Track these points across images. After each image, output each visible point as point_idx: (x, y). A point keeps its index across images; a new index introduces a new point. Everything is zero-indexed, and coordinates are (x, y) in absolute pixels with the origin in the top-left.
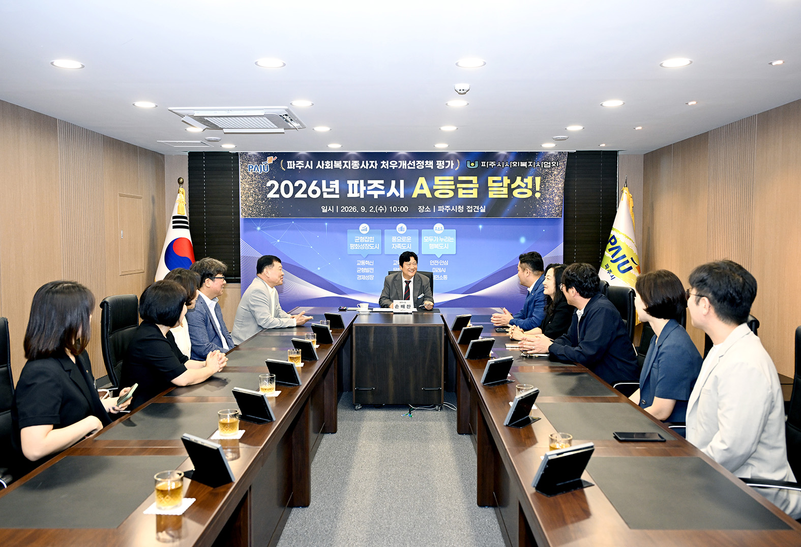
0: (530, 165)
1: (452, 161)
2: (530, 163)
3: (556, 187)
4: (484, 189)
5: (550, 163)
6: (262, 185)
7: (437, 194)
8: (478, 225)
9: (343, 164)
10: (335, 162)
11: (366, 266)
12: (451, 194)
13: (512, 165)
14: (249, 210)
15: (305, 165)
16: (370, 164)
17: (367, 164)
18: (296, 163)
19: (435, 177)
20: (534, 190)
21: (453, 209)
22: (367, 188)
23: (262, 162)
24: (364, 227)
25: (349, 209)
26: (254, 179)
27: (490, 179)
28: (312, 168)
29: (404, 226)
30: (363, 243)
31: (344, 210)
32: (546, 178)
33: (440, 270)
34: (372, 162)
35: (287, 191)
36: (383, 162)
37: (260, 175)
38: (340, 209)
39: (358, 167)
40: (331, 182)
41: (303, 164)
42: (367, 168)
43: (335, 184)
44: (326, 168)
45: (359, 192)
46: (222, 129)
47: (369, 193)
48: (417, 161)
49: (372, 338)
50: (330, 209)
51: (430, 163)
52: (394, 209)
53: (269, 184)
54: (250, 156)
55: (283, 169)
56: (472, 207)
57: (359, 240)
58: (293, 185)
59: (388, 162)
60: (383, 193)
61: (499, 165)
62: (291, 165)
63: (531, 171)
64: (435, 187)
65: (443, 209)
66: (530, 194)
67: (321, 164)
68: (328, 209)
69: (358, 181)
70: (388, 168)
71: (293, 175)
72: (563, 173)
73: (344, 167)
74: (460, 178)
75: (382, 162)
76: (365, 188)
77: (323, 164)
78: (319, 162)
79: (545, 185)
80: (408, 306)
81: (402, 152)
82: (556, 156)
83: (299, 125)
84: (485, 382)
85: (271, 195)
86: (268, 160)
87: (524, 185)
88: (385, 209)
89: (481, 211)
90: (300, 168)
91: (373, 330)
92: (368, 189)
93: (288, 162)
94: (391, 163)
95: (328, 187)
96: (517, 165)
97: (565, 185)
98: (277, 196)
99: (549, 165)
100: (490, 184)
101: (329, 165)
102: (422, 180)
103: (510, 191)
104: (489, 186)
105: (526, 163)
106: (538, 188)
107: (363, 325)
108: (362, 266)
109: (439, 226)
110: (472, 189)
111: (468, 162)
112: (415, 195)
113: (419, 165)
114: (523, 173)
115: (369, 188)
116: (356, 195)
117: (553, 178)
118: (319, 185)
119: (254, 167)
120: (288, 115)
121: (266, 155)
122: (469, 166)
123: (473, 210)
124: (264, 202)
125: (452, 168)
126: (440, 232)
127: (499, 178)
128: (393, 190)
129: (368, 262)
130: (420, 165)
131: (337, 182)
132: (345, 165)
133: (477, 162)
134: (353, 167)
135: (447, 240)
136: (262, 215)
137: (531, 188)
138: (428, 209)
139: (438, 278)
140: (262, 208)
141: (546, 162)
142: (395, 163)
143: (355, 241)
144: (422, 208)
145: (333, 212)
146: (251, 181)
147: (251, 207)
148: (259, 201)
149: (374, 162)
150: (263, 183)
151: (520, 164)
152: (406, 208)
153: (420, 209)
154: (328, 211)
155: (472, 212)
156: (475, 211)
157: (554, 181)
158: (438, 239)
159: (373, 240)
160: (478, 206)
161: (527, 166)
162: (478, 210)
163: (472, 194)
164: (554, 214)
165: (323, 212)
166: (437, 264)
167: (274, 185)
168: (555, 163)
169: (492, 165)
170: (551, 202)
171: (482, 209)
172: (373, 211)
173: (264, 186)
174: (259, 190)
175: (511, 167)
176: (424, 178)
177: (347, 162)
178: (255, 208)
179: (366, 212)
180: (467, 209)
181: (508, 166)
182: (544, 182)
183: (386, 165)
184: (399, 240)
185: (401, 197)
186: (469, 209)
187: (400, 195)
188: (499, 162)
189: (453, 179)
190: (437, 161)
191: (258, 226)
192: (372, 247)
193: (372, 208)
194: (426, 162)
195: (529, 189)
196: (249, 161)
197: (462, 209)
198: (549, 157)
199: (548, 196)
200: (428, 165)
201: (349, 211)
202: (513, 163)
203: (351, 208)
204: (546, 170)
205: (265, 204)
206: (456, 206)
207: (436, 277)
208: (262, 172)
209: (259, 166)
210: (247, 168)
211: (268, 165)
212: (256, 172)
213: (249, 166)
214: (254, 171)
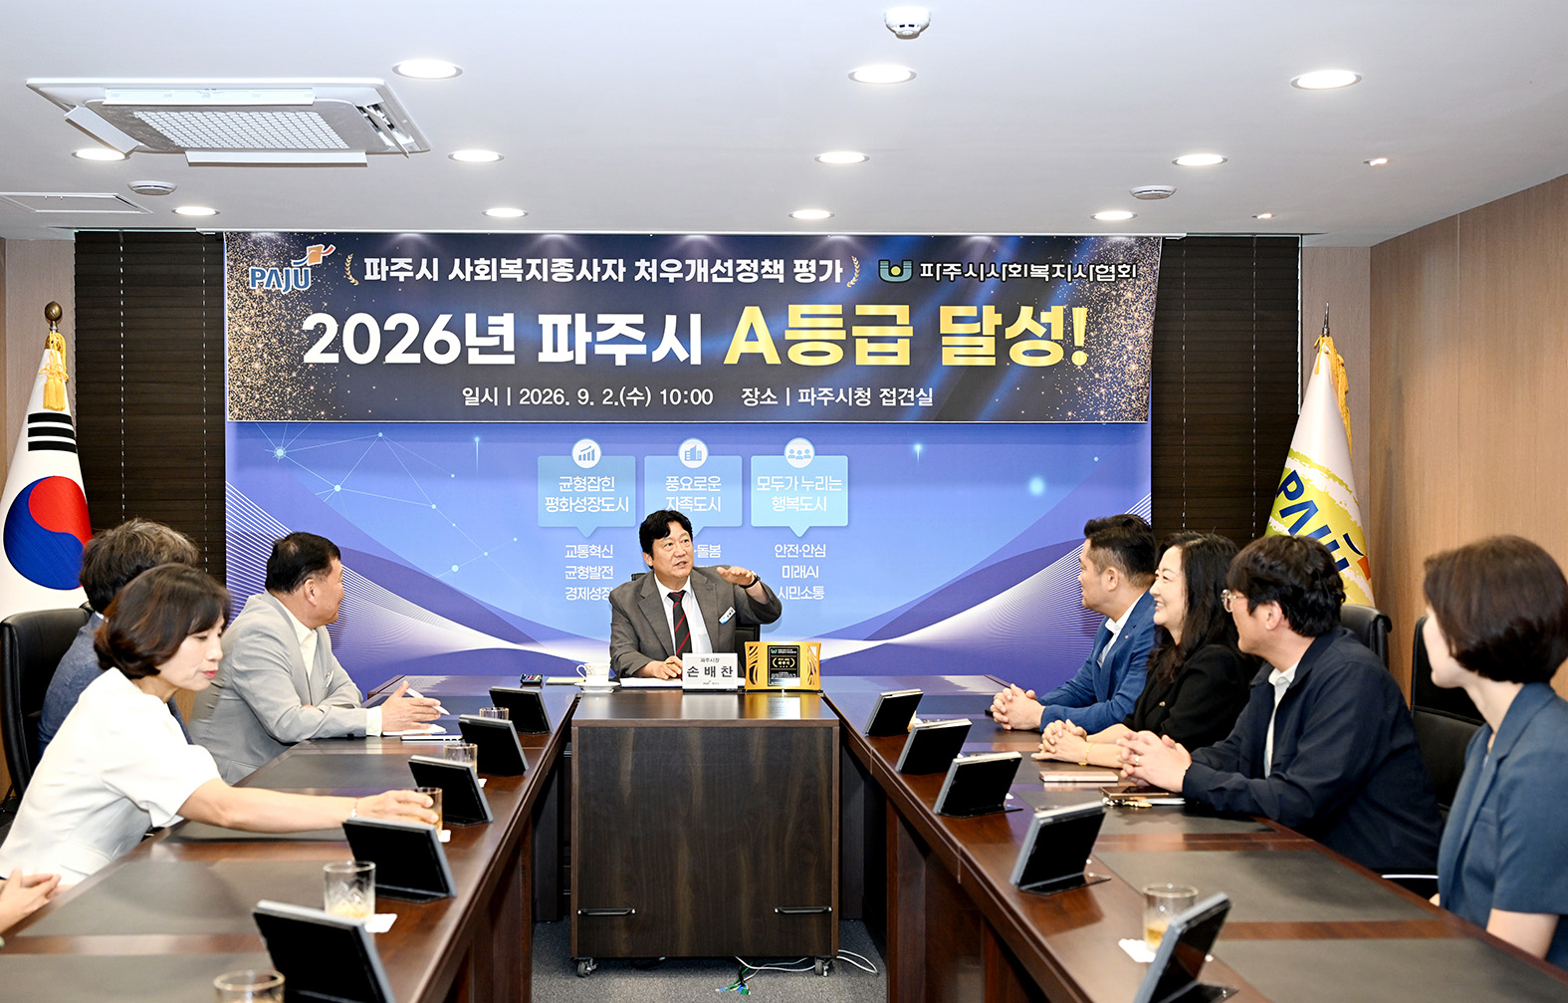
0: (1058, 273)
1: (838, 262)
2: (1058, 266)
3: (1131, 335)
4: (927, 341)
5: (1113, 269)
6: (288, 327)
7: (795, 355)
8: (912, 443)
9: (526, 268)
10: (504, 261)
11: (592, 561)
12: (836, 355)
13: (1008, 272)
14: (251, 398)
15: (416, 270)
16: (604, 268)
17: (596, 269)
18: (389, 264)
19: (790, 306)
20: (1069, 347)
21: (842, 396)
22: (594, 337)
23: (292, 261)
24: (586, 450)
25: (544, 396)
26: (267, 308)
27: (947, 313)
28: (436, 279)
29: (701, 447)
30: (582, 495)
31: (529, 399)
32: (1101, 312)
33: (803, 572)
34: (610, 263)
35: (362, 344)
36: (642, 264)
37: (285, 297)
38: (516, 397)
39: (570, 278)
40: (492, 320)
41: (410, 268)
42: (596, 279)
43: (504, 325)
44: (476, 278)
45: (571, 347)
46: (182, 150)
47: (600, 350)
48: (738, 262)
49: (628, 763)
50: (487, 396)
51: (776, 266)
52: (672, 397)
53: (309, 324)
54: (255, 243)
55: (353, 281)
56: (894, 392)
57: (572, 487)
58: (381, 326)
59: (654, 261)
60: (641, 350)
61: (971, 272)
62: (376, 269)
63: (1062, 291)
64: (789, 335)
65: (813, 396)
66: (1057, 355)
67: (462, 268)
68: (481, 397)
69: (570, 316)
70: (654, 280)
71: (382, 299)
72: (1149, 297)
73: (528, 277)
74: (862, 310)
75: (637, 264)
76: (588, 337)
77: (469, 269)
78: (457, 261)
79: (1100, 330)
80: (725, 669)
81: (697, 234)
82: (1131, 248)
83: (411, 140)
84: (1025, 880)
85: (315, 356)
86: (308, 254)
87: (1040, 331)
88: (646, 395)
89: (920, 404)
90: (402, 279)
91: (631, 740)
92: (598, 339)
93: (368, 261)
94: (663, 265)
95: (482, 331)
96: (1022, 272)
97: (1154, 331)
98: (334, 358)
99: (1110, 273)
100: (946, 325)
101: (487, 270)
102: (752, 315)
103: (1003, 345)
104: (941, 332)
105: (1047, 266)
106: (1079, 340)
107: (600, 725)
108: (578, 562)
109: (800, 448)
110: (894, 340)
111: (884, 265)
112: (732, 358)
113: (744, 271)
114: (1038, 296)
115: (602, 336)
116: (564, 356)
117: (1121, 310)
118: (457, 328)
119: (267, 274)
120: (383, 106)
121: (302, 241)
122: (885, 275)
123: (898, 401)
124: (294, 375)
125: (838, 279)
126: (806, 463)
127: (971, 311)
128: (670, 342)
129: (596, 550)
130: (748, 270)
131: (508, 319)
132: (533, 271)
133: (908, 265)
134: (555, 277)
135: (824, 485)
136: (290, 412)
137: (1062, 338)
138: (769, 396)
139: (796, 595)
140: (290, 394)
141: (1102, 266)
142: (674, 266)
143: (561, 490)
144: (753, 393)
145: (496, 404)
146: (259, 316)
147: (258, 389)
148: (280, 371)
149: (615, 262)
150: (292, 319)
151: (1029, 270)
152: (707, 394)
153: (748, 397)
154: (482, 401)
155: (894, 404)
156: (902, 404)
157: (1125, 320)
158: (796, 483)
159: (610, 487)
160: (912, 389)
161: (1050, 276)
162: (912, 399)
163: (896, 354)
164: (1126, 412)
165: (467, 403)
166: (795, 554)
167: (324, 325)
168: (1128, 267)
169: (952, 274)
170: (1116, 377)
171: (922, 396)
172: (611, 403)
173: (296, 328)
174: (280, 341)
175: (1004, 279)
176: (758, 308)
177: (539, 261)
178: (269, 392)
179: (592, 404)
180: (881, 396)
181: (997, 275)
182: (1096, 322)
183: (650, 270)
184: (686, 487)
185: (692, 363)
186: (885, 396)
187: (689, 358)
188: (971, 265)
189: (841, 313)
190: (796, 262)
191: (279, 445)
192: (608, 505)
193: (608, 393)
194: (763, 263)
195: (1056, 341)
196: (252, 256)
197: (866, 397)
198: (1111, 250)
199: (1108, 361)
200: (770, 271)
201: (544, 402)
202: (1011, 267)
203: (548, 393)
204: (1103, 289)
205: (298, 381)
206: (850, 389)
207: (793, 590)
208: (290, 290)
209: (281, 271)
210: (248, 276)
211: (310, 269)
212: (273, 290)
213: (253, 271)
214: (268, 285)
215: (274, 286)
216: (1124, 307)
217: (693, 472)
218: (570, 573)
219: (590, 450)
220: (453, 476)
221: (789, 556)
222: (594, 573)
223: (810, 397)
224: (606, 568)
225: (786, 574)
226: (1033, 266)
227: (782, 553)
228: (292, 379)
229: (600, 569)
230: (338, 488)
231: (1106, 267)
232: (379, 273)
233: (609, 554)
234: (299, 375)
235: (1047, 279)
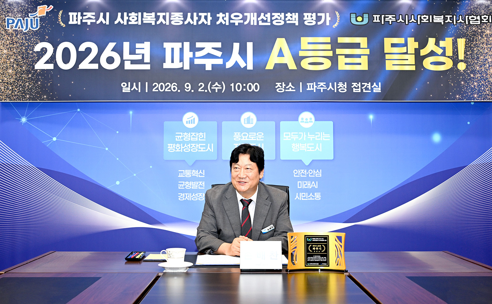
0: (449, 20)
1: (328, 14)
2: (449, 17)
4: (378, 57)
5: (479, 18)
6: (26, 50)
7: (305, 64)
9: (157, 18)
10: (145, 14)
11: (193, 179)
12: (327, 64)
13: (421, 20)
14: (7, 89)
15: (97, 19)
16: (200, 18)
17: (196, 18)
18: (82, 15)
19: (302, 38)
20: (455, 59)
21: (331, 87)
22: (194, 55)
23: (30, 14)
24: (190, 118)
25: (166, 87)
26: (15, 39)
27: (388, 42)
28: (108, 23)
29: (253, 115)
30: (188, 143)
31: (157, 89)
32: (473, 41)
33: (309, 185)
34: (203, 15)
35: (66, 59)
36: (221, 15)
37: (25, 34)
38: (151, 87)
39: (181, 23)
40: (138, 45)
41: (94, 17)
42: (195, 24)
43: (145, 48)
44: (130, 23)
45: (181, 60)
47: (197, 62)
48: (273, 14)
50: (135, 87)
51: (294, 16)
52: (237, 87)
53: (38, 48)
54: (10, 5)
55: (62, 24)
56: (359, 85)
57: (183, 138)
58: (77, 49)
59: (227, 14)
60: (220, 62)
61: (401, 20)
62: (75, 18)
63: (451, 30)
64: (301, 54)
65: (315, 87)
66: (449, 64)
67: (122, 17)
68: (131, 88)
69: (181, 43)
70: (227, 24)
71: (78, 34)
73: (158, 23)
74: (341, 40)
75: (218, 15)
76: (191, 55)
77: (126, 18)
78: (119, 14)
79: (473, 51)
82: (489, 6)
85: (41, 65)
86: (38, 10)
87: (440, 51)
88: (222, 86)
89: (374, 91)
90: (89, 24)
92: (196, 56)
93: (71, 14)
94: (232, 16)
95: (133, 52)
96: (429, 20)
98: (51, 66)
99: (477, 20)
100: (387, 48)
101: (136, 18)
102: (281, 43)
103: (419, 59)
104: (385, 52)
105: (442, 16)
106: (461, 56)
108: (185, 179)
109: (307, 117)
110: (359, 56)
111: (353, 16)
112: (270, 66)
113: (277, 19)
114: (438, 32)
115: (198, 54)
116: (177, 65)
117: (484, 40)
118: (119, 50)
119: (16, 21)
121: (35, 3)
122: (354, 21)
123: (362, 90)
124: (30, 76)
125: (328, 24)
126: (310, 125)
127: (401, 41)
128: (235, 57)
129: (195, 173)
130: (279, 18)
131: (147, 45)
132: (161, 20)
133: (366, 16)
134: (173, 23)
135: (320, 137)
136: (28, 96)
137: (452, 55)
138: (290, 87)
139: (305, 198)
140: (28, 86)
141: (472, 16)
142: (238, 16)
143: (177, 140)
144: (281, 85)
145: (139, 91)
146: (11, 44)
147: (11, 84)
148: (23, 74)
149: (206, 14)
150: (29, 46)
151: (433, 19)
152: (256, 86)
153: (279, 87)
154: (132, 89)
155: (360, 91)
156: (364, 91)
157: (487, 45)
158: (305, 136)
159: (203, 138)
160: (370, 83)
161: (444, 22)
162: (370, 89)
163: (360, 64)
164: (488, 95)
165: (124, 91)
166: (304, 175)
167: (46, 49)
168: (487, 17)
169: (390, 21)
170: (483, 76)
171: (375, 87)
172: (203, 91)
173: (30, 50)
174: (22, 58)
175: (419, 23)
176: (284, 39)
177: (164, 14)
178: (17, 86)
179: (193, 91)
180: (352, 87)
181: (415, 21)
182: (470, 47)
183: (225, 19)
184: (245, 138)
185: (248, 69)
186: (355, 87)
187: (246, 66)
188: (401, 16)
189: (330, 42)
190: (305, 14)
191: (23, 116)
192: (202, 148)
193: (201, 85)
194: (287, 15)
195: (448, 57)
196: (8, 12)
197: (344, 88)
198: (478, 8)
199: (478, 68)
200: (291, 19)
201: (166, 90)
202: (422, 17)
203: (168, 85)
204: (474, 29)
205: (32, 79)
206: (335, 83)
207: (303, 195)
208: (28, 30)
209: (23, 19)
210: (5, 22)
211: (39, 19)
212: (19, 30)
213: (8, 20)
214: (16, 27)
215: (19, 28)
216: (485, 38)
217: (248, 130)
218: (181, 185)
219: (192, 118)
220: (117, 132)
221: (301, 176)
222: (194, 185)
223: (313, 87)
224: (200, 182)
225: (300, 186)
226: (434, 16)
227: (297, 175)
228: (29, 78)
229: (197, 183)
230: (55, 139)
231: (475, 17)
232: (77, 20)
233: (202, 175)
234: (33, 76)
235: (443, 24)
